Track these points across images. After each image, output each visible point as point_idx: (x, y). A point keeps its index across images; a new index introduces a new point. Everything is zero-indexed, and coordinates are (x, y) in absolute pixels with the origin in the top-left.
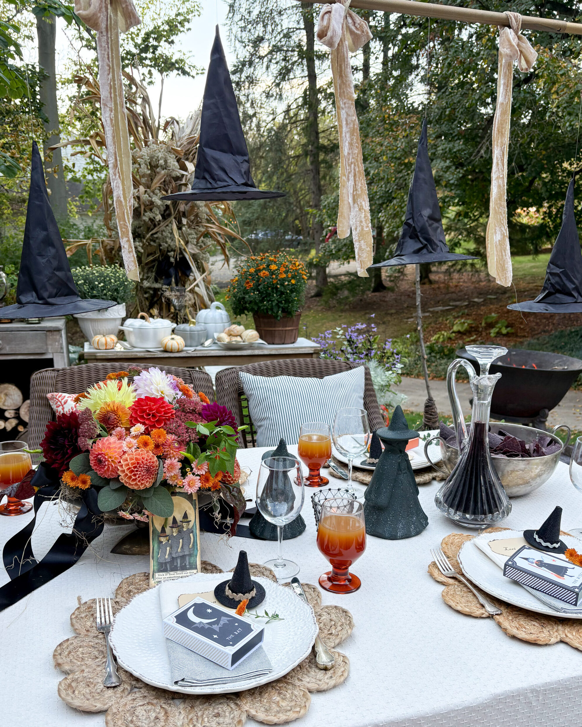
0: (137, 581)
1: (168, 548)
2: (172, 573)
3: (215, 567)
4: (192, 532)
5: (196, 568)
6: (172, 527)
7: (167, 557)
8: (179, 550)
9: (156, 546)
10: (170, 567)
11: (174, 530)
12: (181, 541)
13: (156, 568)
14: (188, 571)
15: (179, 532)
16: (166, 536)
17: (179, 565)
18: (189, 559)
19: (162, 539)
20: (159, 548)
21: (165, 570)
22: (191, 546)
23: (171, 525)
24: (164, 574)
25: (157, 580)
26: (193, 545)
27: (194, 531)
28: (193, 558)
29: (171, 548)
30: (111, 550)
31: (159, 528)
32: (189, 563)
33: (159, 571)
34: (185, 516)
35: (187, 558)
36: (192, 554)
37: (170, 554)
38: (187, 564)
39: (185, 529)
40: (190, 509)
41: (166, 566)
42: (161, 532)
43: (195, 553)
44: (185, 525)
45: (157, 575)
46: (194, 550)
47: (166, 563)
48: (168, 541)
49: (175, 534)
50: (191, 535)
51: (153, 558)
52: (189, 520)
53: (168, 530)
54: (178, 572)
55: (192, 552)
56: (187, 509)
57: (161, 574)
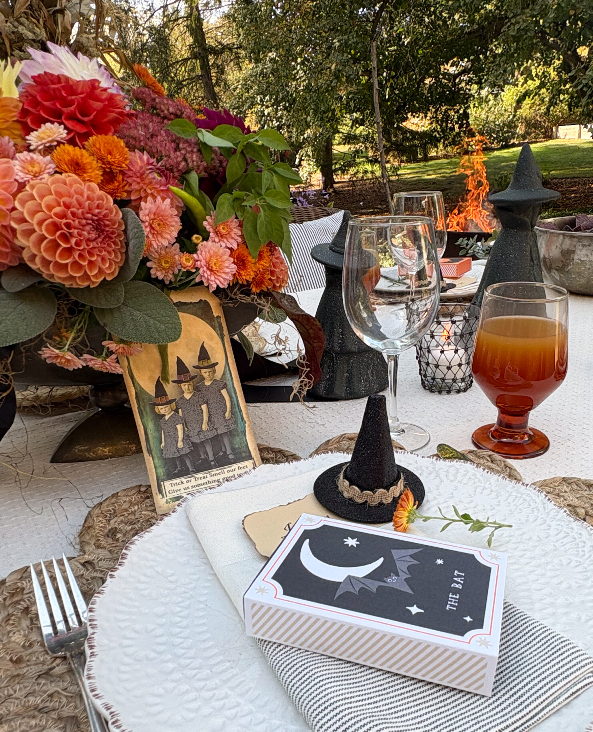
0: (124, 506)
1: (179, 427)
2: (200, 475)
3: (280, 451)
4: (225, 386)
5: (250, 457)
6: (178, 382)
7: (180, 444)
8: (205, 427)
9: (151, 426)
10: (193, 464)
11: (185, 387)
12: (204, 407)
13: (161, 471)
14: (235, 466)
15: (197, 389)
16: (170, 402)
17: (211, 458)
18: (231, 443)
19: (162, 410)
20: (159, 429)
21: (184, 473)
22: (227, 414)
23: (176, 379)
24: (183, 480)
25: (170, 496)
26: (232, 412)
27: (229, 383)
28: (238, 439)
29: (185, 425)
30: (50, 458)
31: (150, 389)
32: (233, 449)
33: (171, 476)
34: (204, 355)
35: (226, 441)
36: (236, 430)
37: (187, 437)
38: (229, 451)
39: (208, 383)
40: (211, 338)
41: (183, 463)
42: (157, 396)
43: (240, 429)
44: (205, 373)
45: (167, 485)
46: (236, 422)
47: (181, 458)
48: (177, 411)
49: (188, 396)
50: (224, 392)
51: (150, 452)
52: (213, 361)
53: (170, 388)
54: (214, 471)
55: (232, 427)
56: (204, 338)
57: (178, 481)
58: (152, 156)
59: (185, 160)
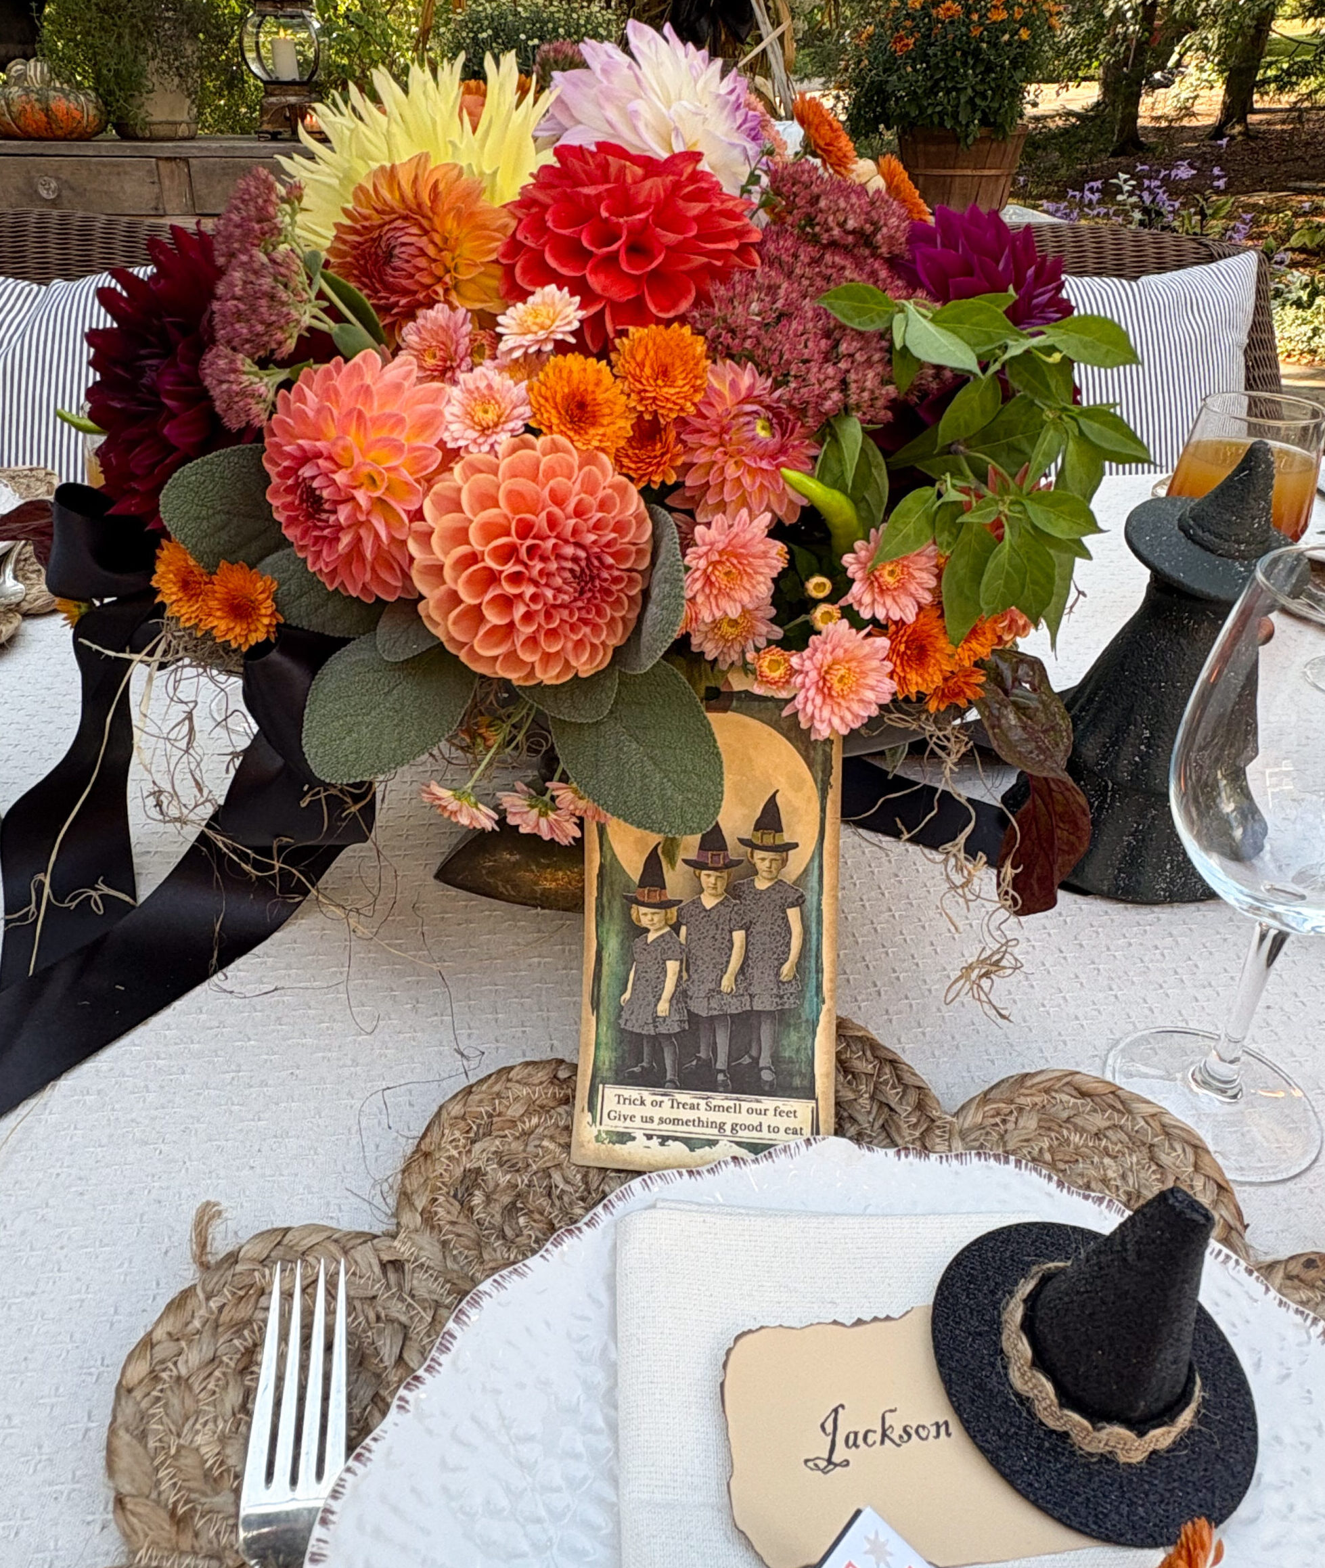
0: (515, 1111)
1: (672, 967)
2: (684, 1097)
3: (894, 1063)
4: (799, 902)
5: (809, 1093)
6: (697, 865)
7: (663, 1008)
8: (727, 983)
9: (613, 945)
10: (679, 1063)
11: (708, 879)
12: (739, 936)
13: (607, 1056)
14: (769, 1103)
15: (733, 892)
16: (665, 905)
17: (721, 1064)
18: (776, 1041)
19: (646, 916)
20: (627, 957)
21: (651, 1079)
22: (786, 969)
23: (693, 855)
24: (647, 1094)
25: (609, 1125)
26: (799, 967)
27: (811, 898)
28: (794, 1036)
29: (687, 965)
30: (435, 870)
31: (632, 864)
32: (776, 1058)
33: (624, 1077)
34: (770, 819)
35: (766, 1032)
36: (795, 1012)
37: (681, 995)
38: (764, 1061)
39: (761, 884)
40: (798, 787)
41: (658, 1055)
42: (642, 884)
43: (806, 1013)
44: (763, 861)
45: (610, 1095)
46: (801, 995)
47: (656, 1040)
48: (676, 928)
49: (709, 902)
50: (793, 914)
51: (596, 1004)
52: (787, 838)
53: (676, 878)
54: (718, 1099)
55: (789, 1003)
56: (781, 783)
57: (632, 1093)
58: (764, 371)
59: (844, 385)
